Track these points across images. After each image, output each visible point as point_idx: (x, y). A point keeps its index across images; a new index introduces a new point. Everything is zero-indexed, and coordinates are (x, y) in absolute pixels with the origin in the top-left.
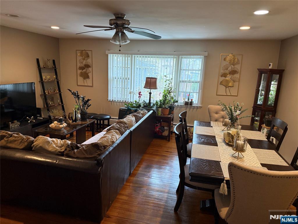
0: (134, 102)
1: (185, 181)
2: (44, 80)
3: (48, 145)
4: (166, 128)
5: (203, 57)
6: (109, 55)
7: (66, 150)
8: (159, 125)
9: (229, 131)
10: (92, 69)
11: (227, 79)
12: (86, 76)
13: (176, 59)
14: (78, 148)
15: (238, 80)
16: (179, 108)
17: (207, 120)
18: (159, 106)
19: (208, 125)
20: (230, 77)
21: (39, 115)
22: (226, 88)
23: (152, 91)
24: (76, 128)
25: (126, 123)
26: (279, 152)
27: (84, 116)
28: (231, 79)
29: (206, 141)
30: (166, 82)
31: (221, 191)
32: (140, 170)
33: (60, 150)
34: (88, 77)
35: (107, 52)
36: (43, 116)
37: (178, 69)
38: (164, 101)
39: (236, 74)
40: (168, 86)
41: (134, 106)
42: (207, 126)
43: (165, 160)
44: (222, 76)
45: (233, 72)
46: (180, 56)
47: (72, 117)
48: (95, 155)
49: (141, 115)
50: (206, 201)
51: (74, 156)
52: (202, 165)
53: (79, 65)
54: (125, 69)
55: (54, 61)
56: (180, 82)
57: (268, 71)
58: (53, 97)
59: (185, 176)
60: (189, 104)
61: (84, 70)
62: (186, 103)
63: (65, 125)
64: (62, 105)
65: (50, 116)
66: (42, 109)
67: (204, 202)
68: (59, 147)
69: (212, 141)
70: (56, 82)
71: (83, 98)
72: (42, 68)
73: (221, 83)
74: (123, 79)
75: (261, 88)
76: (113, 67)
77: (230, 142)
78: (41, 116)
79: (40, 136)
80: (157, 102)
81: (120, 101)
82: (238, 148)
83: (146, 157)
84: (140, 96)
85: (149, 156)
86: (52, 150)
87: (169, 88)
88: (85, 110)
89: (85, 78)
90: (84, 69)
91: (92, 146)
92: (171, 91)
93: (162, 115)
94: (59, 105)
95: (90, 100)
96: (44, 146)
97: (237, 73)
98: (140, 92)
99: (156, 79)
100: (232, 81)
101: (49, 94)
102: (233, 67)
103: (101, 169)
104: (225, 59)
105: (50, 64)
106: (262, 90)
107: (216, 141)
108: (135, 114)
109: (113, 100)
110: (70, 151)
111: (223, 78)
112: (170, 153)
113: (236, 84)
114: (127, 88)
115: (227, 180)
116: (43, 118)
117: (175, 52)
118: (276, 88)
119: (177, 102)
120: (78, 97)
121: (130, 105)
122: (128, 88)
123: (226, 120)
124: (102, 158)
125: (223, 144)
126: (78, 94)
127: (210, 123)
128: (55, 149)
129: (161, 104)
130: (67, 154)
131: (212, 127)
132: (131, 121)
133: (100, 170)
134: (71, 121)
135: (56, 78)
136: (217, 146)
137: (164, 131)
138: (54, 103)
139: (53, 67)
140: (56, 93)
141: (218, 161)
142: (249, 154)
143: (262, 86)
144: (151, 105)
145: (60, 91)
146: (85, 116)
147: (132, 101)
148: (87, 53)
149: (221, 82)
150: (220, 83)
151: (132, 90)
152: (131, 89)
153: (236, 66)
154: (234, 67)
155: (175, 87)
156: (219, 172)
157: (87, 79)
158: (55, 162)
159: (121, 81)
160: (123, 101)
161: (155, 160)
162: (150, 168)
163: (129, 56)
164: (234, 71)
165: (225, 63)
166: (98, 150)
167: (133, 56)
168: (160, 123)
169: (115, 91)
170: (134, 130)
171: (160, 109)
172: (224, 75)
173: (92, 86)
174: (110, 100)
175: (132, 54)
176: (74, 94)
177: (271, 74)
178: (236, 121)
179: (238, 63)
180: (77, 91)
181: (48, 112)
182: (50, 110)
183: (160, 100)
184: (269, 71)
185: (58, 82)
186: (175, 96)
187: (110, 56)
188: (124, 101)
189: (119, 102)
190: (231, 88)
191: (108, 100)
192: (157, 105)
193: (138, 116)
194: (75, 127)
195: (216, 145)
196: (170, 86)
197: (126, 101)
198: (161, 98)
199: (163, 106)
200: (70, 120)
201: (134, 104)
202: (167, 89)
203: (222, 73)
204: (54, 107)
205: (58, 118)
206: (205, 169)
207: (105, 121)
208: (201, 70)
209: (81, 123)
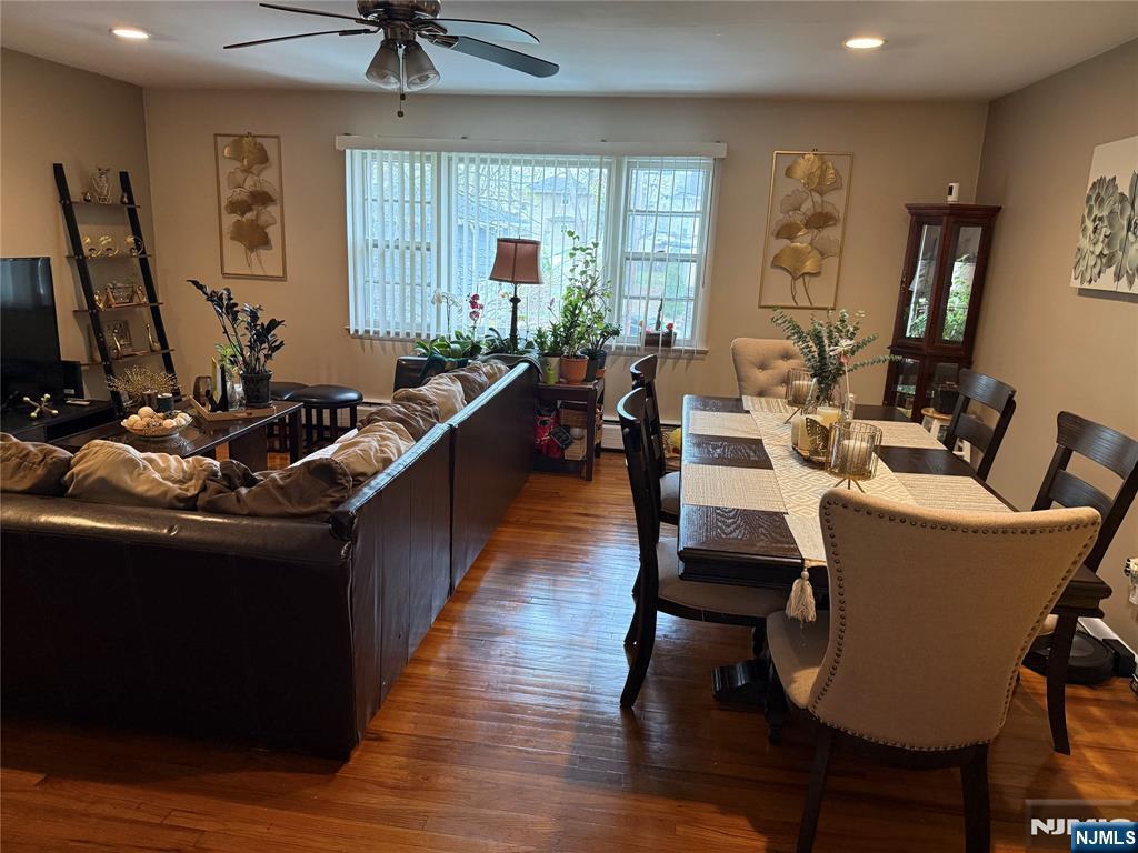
0: (454, 338)
1: (660, 592)
2: (86, 252)
3: (131, 473)
4: (576, 431)
5: (712, 162)
6: (348, 152)
7: (204, 489)
8: (549, 419)
9: (810, 416)
10: (282, 207)
11: (798, 244)
12: (256, 239)
13: (610, 171)
14: (250, 482)
15: (838, 251)
16: (622, 358)
17: (731, 391)
18: (550, 348)
19: (736, 406)
20: (808, 238)
21: (73, 392)
22: (795, 279)
23: (524, 291)
24: (226, 432)
25: (429, 403)
26: (987, 482)
27: (258, 387)
28: (810, 244)
29: (729, 455)
30: (572, 255)
31: (792, 609)
32: (485, 579)
33: (179, 491)
34: (265, 242)
35: (339, 141)
36: (87, 396)
37: (618, 212)
38: (567, 329)
39: (830, 228)
40: (584, 273)
41: (454, 351)
42: (732, 412)
43: (579, 541)
44: (778, 236)
45: (820, 220)
46: (626, 160)
47: (208, 392)
48: (323, 505)
49: (484, 378)
50: (734, 668)
51: (237, 509)
52: (720, 524)
53: (227, 194)
54: (412, 208)
55: (124, 178)
56: (628, 259)
57: (945, 214)
58: (126, 323)
59: (661, 576)
60: (660, 341)
61: (249, 215)
62: (651, 340)
63: (183, 419)
64: (165, 351)
65: (116, 395)
66: (83, 368)
67: (727, 674)
68: (175, 482)
69: (752, 454)
70: (136, 262)
71: (254, 315)
72: (76, 203)
73: (776, 263)
74: (408, 248)
75: (915, 286)
76: (365, 200)
77: (816, 452)
78: (80, 394)
79: (97, 441)
80: (541, 335)
81: (397, 334)
82: (848, 464)
83: (507, 534)
84: (477, 310)
85: (517, 530)
86: (147, 491)
87: (587, 281)
88: (262, 363)
89: (252, 247)
90: (250, 209)
91: (309, 472)
92: (592, 292)
93: (560, 382)
94: (153, 351)
95: (280, 323)
96: (114, 478)
97: (835, 224)
98: (476, 297)
99: (536, 244)
100: (815, 252)
101: (110, 307)
102: (820, 202)
103: (349, 548)
104: (789, 172)
105: (110, 189)
106: (920, 294)
107: (766, 454)
108: (463, 373)
109: (367, 332)
110: (221, 492)
111: (785, 242)
112: (594, 520)
113: (831, 264)
114: (421, 285)
115: (813, 568)
116: (92, 402)
117: (604, 141)
118: (971, 283)
119: (616, 333)
120: (231, 310)
121: (438, 346)
122: (429, 285)
123: (797, 382)
124: (353, 510)
125: (792, 462)
126: (230, 299)
127: (739, 400)
128: (163, 489)
129: (555, 343)
130: (208, 502)
131: (748, 412)
132: (450, 396)
133: (346, 553)
134: (206, 410)
135: (137, 244)
136: (771, 468)
137: (571, 442)
138: (130, 345)
139: (122, 202)
140: (139, 305)
141: (776, 514)
142: (885, 489)
143: (920, 277)
144: (521, 346)
145: (152, 297)
146: (260, 385)
147: (443, 333)
148: (261, 145)
149: (776, 257)
150: (773, 262)
151: (444, 289)
152: (439, 285)
153: (829, 197)
154: (823, 202)
155: (605, 278)
156: (782, 543)
157: (262, 251)
158: (165, 531)
159: (397, 258)
160: (408, 334)
161: (542, 543)
162: (523, 572)
163: (429, 158)
164: (821, 214)
165: (788, 188)
166: (331, 487)
167: (444, 155)
168: (553, 414)
169: (375, 294)
170: (462, 424)
171: (554, 361)
172: (787, 232)
173: (283, 279)
174: (356, 331)
175: (439, 150)
176: (215, 298)
177: (954, 223)
178: (835, 380)
179: (835, 187)
180: (228, 290)
181: (110, 380)
182: (116, 370)
183: (554, 326)
184: (947, 211)
185: (144, 263)
186: (610, 311)
187: (354, 159)
188: (413, 336)
189: (392, 340)
190: (813, 279)
191: (349, 330)
192: (542, 345)
193: (475, 381)
194: (221, 428)
195: (765, 463)
196: (589, 273)
197: (419, 335)
198: (557, 318)
199: (566, 350)
200: (204, 405)
201: (453, 343)
202: (577, 284)
203: (781, 224)
204: (131, 360)
205: (156, 394)
206: (734, 535)
207: (339, 410)
208: (703, 213)
209: (245, 415)
